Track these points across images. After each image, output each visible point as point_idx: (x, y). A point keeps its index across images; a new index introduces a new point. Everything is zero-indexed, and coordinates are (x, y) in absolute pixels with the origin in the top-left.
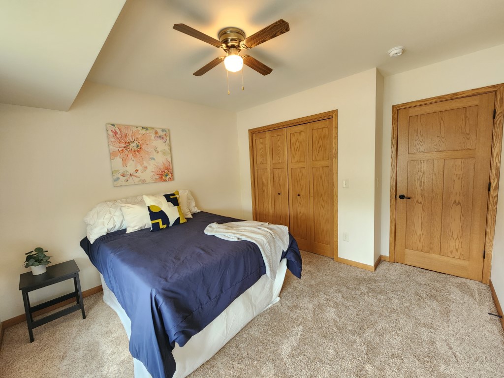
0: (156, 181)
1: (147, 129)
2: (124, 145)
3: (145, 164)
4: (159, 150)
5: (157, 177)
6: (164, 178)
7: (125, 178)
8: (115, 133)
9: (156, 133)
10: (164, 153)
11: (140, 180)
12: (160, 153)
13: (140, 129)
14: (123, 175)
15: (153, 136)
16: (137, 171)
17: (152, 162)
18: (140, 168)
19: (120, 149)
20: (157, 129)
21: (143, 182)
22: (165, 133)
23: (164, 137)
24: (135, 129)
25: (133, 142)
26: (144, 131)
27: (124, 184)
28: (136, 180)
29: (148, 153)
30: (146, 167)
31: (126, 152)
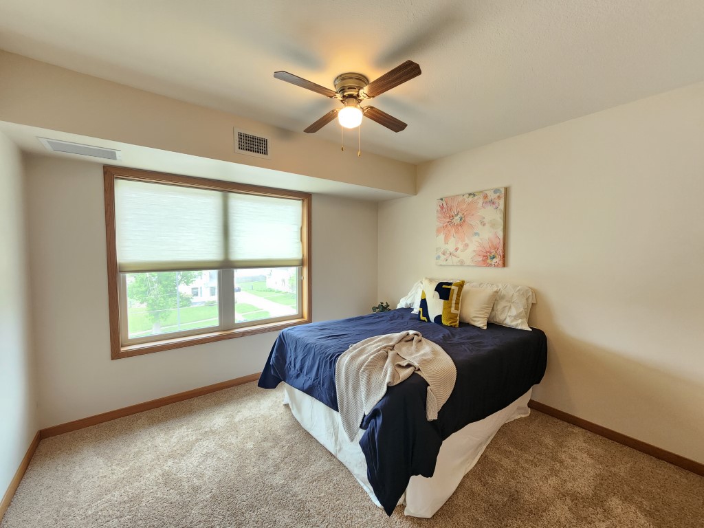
0: (478, 265)
1: (474, 195)
2: (448, 220)
3: (467, 241)
4: (486, 221)
5: (480, 259)
6: (489, 261)
7: (445, 257)
8: (442, 208)
9: (486, 197)
10: (493, 225)
11: (459, 261)
12: (487, 226)
13: (466, 197)
14: (444, 254)
15: (481, 201)
16: (457, 249)
17: (476, 238)
18: (460, 246)
19: (445, 225)
20: (486, 192)
21: (462, 264)
22: (498, 194)
23: (496, 201)
24: (460, 199)
25: (457, 215)
26: (471, 199)
27: (444, 263)
28: (455, 260)
29: (471, 227)
30: (467, 245)
31: (449, 227)
